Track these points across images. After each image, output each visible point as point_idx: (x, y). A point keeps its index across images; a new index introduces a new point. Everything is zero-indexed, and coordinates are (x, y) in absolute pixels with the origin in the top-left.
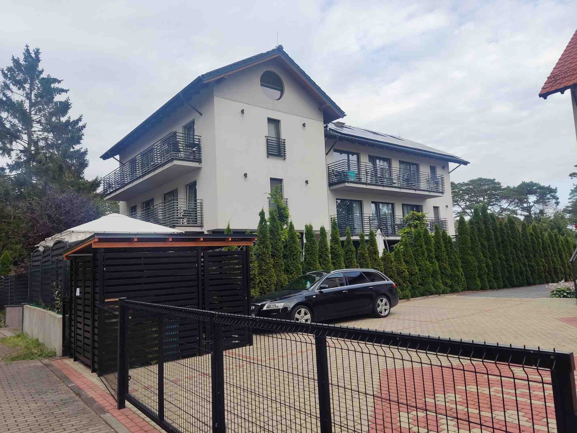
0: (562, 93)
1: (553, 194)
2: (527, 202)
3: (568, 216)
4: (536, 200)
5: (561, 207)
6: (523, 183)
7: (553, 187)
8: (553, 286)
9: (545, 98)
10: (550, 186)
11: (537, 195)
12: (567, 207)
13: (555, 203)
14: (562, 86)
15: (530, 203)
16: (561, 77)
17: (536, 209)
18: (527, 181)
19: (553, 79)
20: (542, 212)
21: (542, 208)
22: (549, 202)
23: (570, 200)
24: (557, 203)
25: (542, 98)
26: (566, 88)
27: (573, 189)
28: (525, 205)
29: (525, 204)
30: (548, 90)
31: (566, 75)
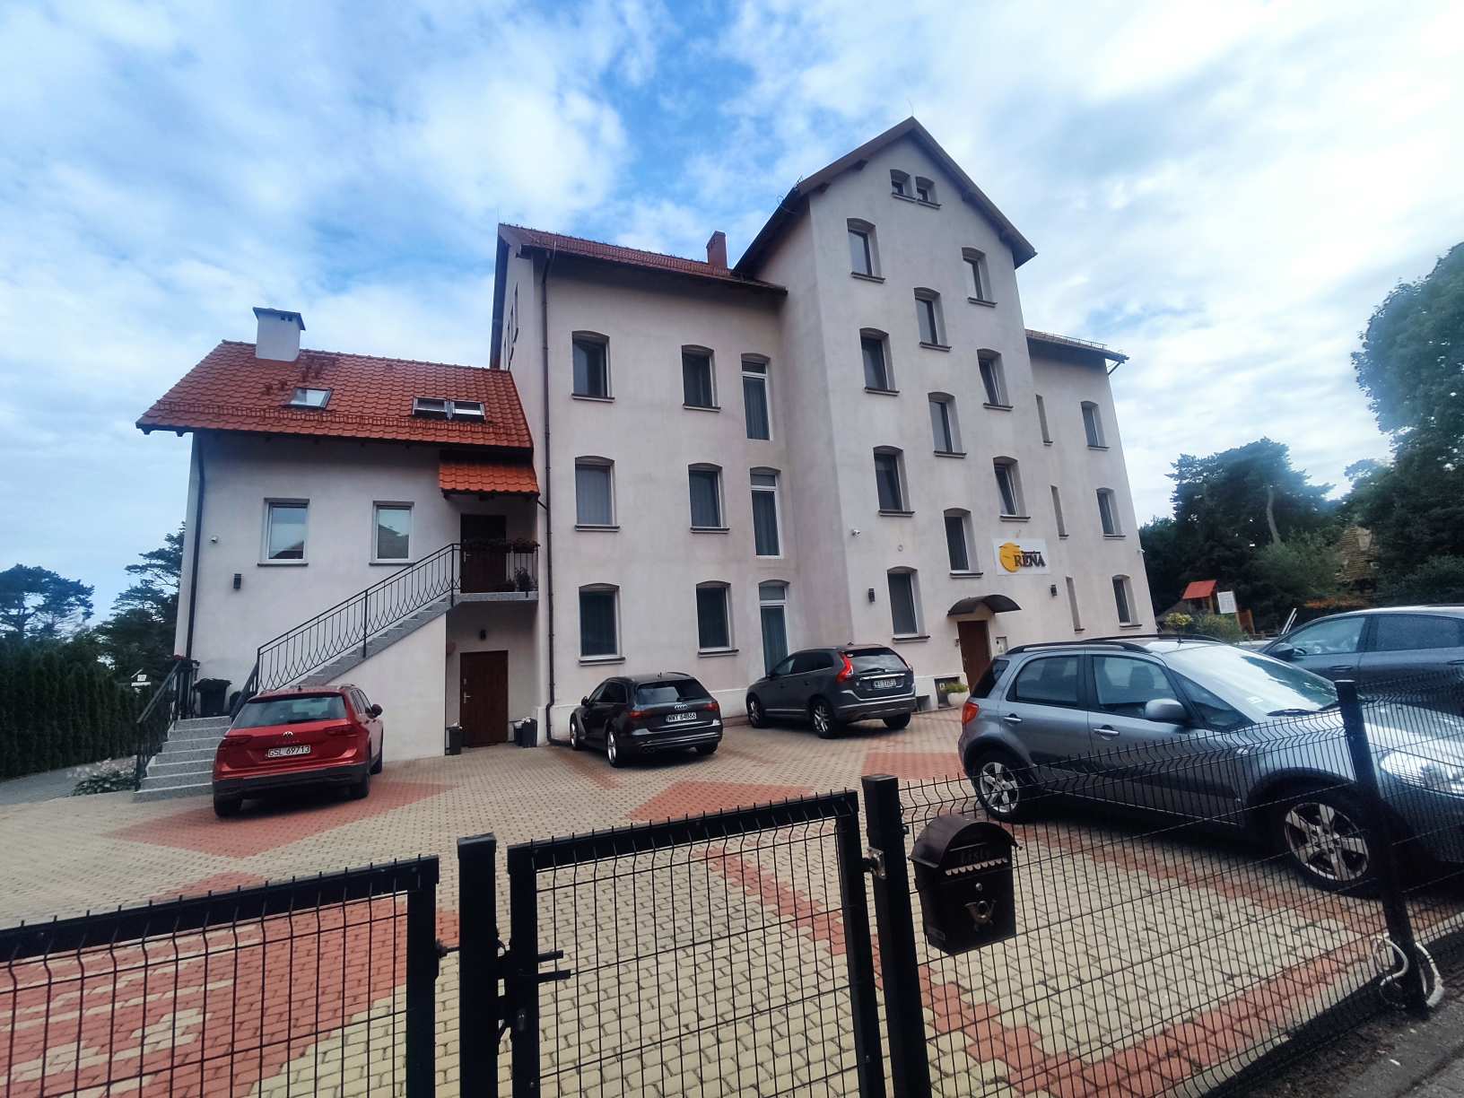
0: (180, 435)
1: (82, 597)
2: (20, 606)
3: (101, 639)
4: (42, 603)
5: (93, 623)
6: (19, 567)
7: (86, 584)
8: (85, 772)
9: (147, 432)
10: (79, 581)
11: (47, 594)
12: (106, 623)
13: (83, 614)
14: (181, 424)
15: (25, 609)
16: (182, 408)
17: (36, 622)
18: (30, 564)
19: (167, 407)
20: (49, 628)
21: (50, 621)
22: (70, 610)
23: (115, 612)
24: (88, 615)
25: (140, 430)
26: (188, 429)
27: (124, 592)
28: (14, 612)
29: (13, 610)
30: (156, 421)
31: (192, 410)
